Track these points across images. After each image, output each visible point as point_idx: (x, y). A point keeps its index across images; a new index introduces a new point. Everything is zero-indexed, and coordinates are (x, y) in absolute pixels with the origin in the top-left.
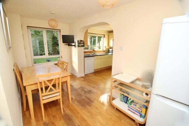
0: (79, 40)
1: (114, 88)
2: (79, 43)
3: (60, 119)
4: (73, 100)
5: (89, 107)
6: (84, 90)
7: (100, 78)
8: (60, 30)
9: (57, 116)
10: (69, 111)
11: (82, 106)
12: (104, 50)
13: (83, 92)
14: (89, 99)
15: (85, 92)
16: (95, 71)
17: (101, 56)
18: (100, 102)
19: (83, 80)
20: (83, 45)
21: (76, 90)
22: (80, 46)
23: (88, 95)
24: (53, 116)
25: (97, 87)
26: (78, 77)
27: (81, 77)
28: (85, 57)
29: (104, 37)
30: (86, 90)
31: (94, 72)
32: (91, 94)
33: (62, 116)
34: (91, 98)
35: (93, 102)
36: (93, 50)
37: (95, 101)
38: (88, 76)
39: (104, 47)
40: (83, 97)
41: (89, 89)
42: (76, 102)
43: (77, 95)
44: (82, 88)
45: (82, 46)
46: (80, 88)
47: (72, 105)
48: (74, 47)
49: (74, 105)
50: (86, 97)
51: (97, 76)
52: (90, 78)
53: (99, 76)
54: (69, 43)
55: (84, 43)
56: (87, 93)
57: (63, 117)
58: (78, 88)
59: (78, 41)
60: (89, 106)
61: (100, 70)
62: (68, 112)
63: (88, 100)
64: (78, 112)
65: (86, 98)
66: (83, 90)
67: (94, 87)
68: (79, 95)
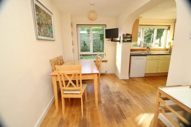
0: (125, 33)
1: (163, 110)
2: (124, 38)
3: (76, 122)
4: (101, 105)
5: (116, 123)
6: (121, 97)
7: (151, 86)
8: (106, 25)
9: (76, 117)
10: (90, 116)
11: (107, 118)
12: (167, 48)
13: (117, 99)
14: (121, 111)
15: (121, 100)
16: (147, 76)
17: (158, 56)
18: (136, 123)
19: (124, 84)
20: (130, 39)
21: (110, 93)
22: (125, 41)
23: (122, 106)
24: (72, 115)
25: (140, 97)
26: (120, 79)
27: (123, 80)
28: (131, 55)
29: (169, 28)
30: (123, 97)
31: (145, 77)
32: (127, 106)
33: (79, 119)
34: (124, 111)
35: (125, 118)
36: (148, 48)
37: (129, 119)
38: (134, 80)
39: (167, 44)
40: (115, 106)
41: (127, 98)
42: (103, 108)
43: (108, 100)
44: (119, 94)
45: (128, 41)
46: (117, 92)
47: (96, 111)
48: (119, 42)
49: (98, 111)
50: (119, 107)
51: (147, 83)
52: (136, 84)
53: (150, 84)
54: (112, 38)
55: (131, 38)
56: (121, 102)
57: (81, 120)
58: (114, 92)
59: (123, 35)
60: (116, 121)
61: (156, 75)
62: (88, 117)
63: (119, 113)
64: (99, 124)
65: (117, 109)
66: (119, 96)
67: (135, 97)
68: (111, 101)
